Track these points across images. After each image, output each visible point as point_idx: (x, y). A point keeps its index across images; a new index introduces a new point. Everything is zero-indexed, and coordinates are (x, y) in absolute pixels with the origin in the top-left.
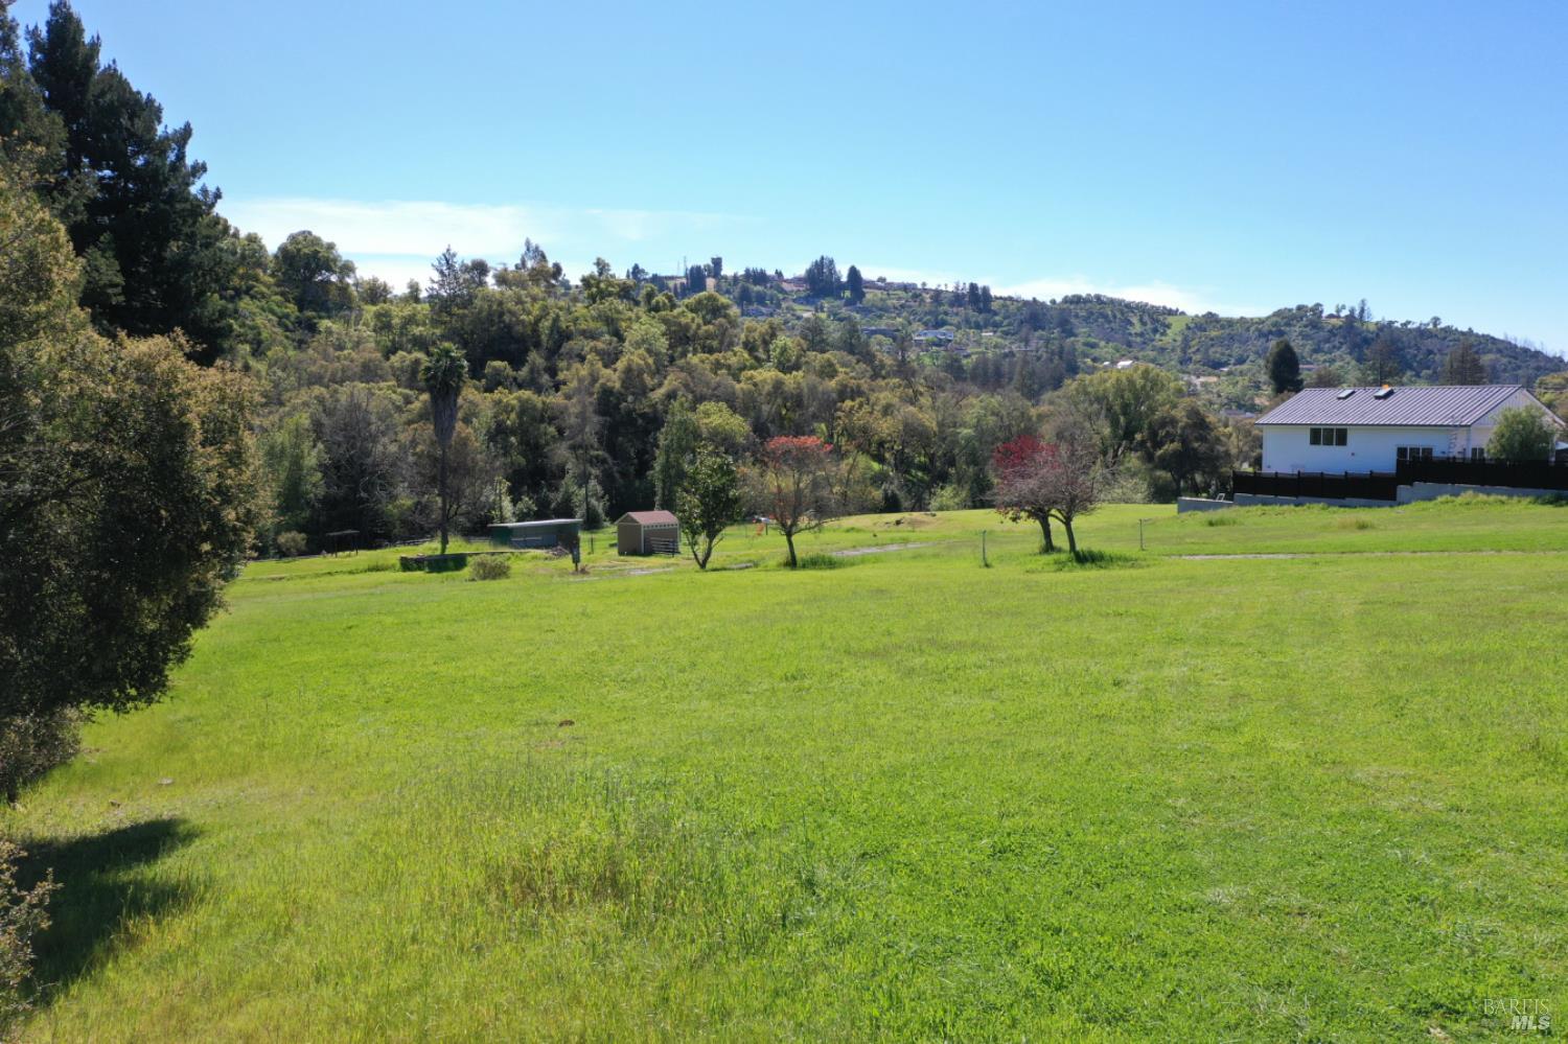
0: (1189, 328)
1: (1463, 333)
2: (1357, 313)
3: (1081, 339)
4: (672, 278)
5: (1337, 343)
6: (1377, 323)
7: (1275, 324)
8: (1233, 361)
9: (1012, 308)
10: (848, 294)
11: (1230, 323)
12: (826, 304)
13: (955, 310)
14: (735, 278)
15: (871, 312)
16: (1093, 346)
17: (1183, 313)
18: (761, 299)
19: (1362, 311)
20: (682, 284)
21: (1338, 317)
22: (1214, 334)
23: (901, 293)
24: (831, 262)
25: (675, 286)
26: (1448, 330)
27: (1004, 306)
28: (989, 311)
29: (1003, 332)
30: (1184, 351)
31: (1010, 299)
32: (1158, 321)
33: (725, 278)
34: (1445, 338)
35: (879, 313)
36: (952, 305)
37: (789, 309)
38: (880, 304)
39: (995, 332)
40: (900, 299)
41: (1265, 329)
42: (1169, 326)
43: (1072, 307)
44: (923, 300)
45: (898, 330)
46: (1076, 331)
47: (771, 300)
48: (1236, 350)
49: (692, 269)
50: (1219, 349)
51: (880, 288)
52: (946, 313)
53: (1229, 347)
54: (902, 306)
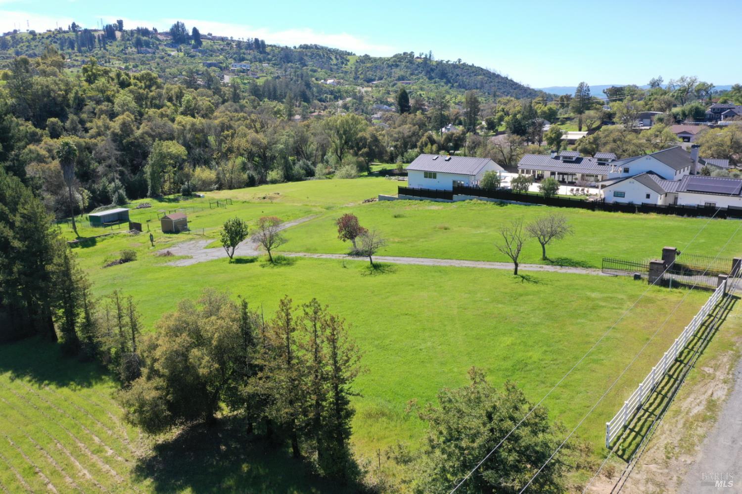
0: (357, 62)
1: (470, 66)
2: (428, 57)
3: (310, 68)
4: (95, 31)
5: (420, 71)
6: (436, 61)
7: (395, 61)
8: (377, 79)
9: (276, 51)
10: (193, 42)
11: (375, 60)
12: (182, 47)
13: (248, 51)
14: (132, 32)
15: (206, 52)
16: (315, 71)
17: (354, 55)
18: (147, 44)
19: (430, 56)
20: (102, 35)
21: (420, 58)
22: (368, 65)
23: (221, 42)
24: (183, 25)
25: (99, 35)
26: (464, 65)
27: (272, 50)
28: (265, 52)
29: (272, 63)
30: (356, 74)
31: (275, 46)
32: (343, 58)
33: (126, 32)
34: (463, 68)
35: (211, 53)
36: (246, 49)
37: (163, 50)
38: (210, 48)
39: (269, 64)
40: (220, 45)
41: (390, 63)
42: (348, 61)
43: (304, 50)
44: (232, 47)
45: (221, 63)
46: (307, 63)
47: (153, 45)
48: (378, 74)
49: (107, 26)
50: (371, 73)
51: (209, 39)
52: (244, 54)
53: (375, 72)
54: (222, 49)
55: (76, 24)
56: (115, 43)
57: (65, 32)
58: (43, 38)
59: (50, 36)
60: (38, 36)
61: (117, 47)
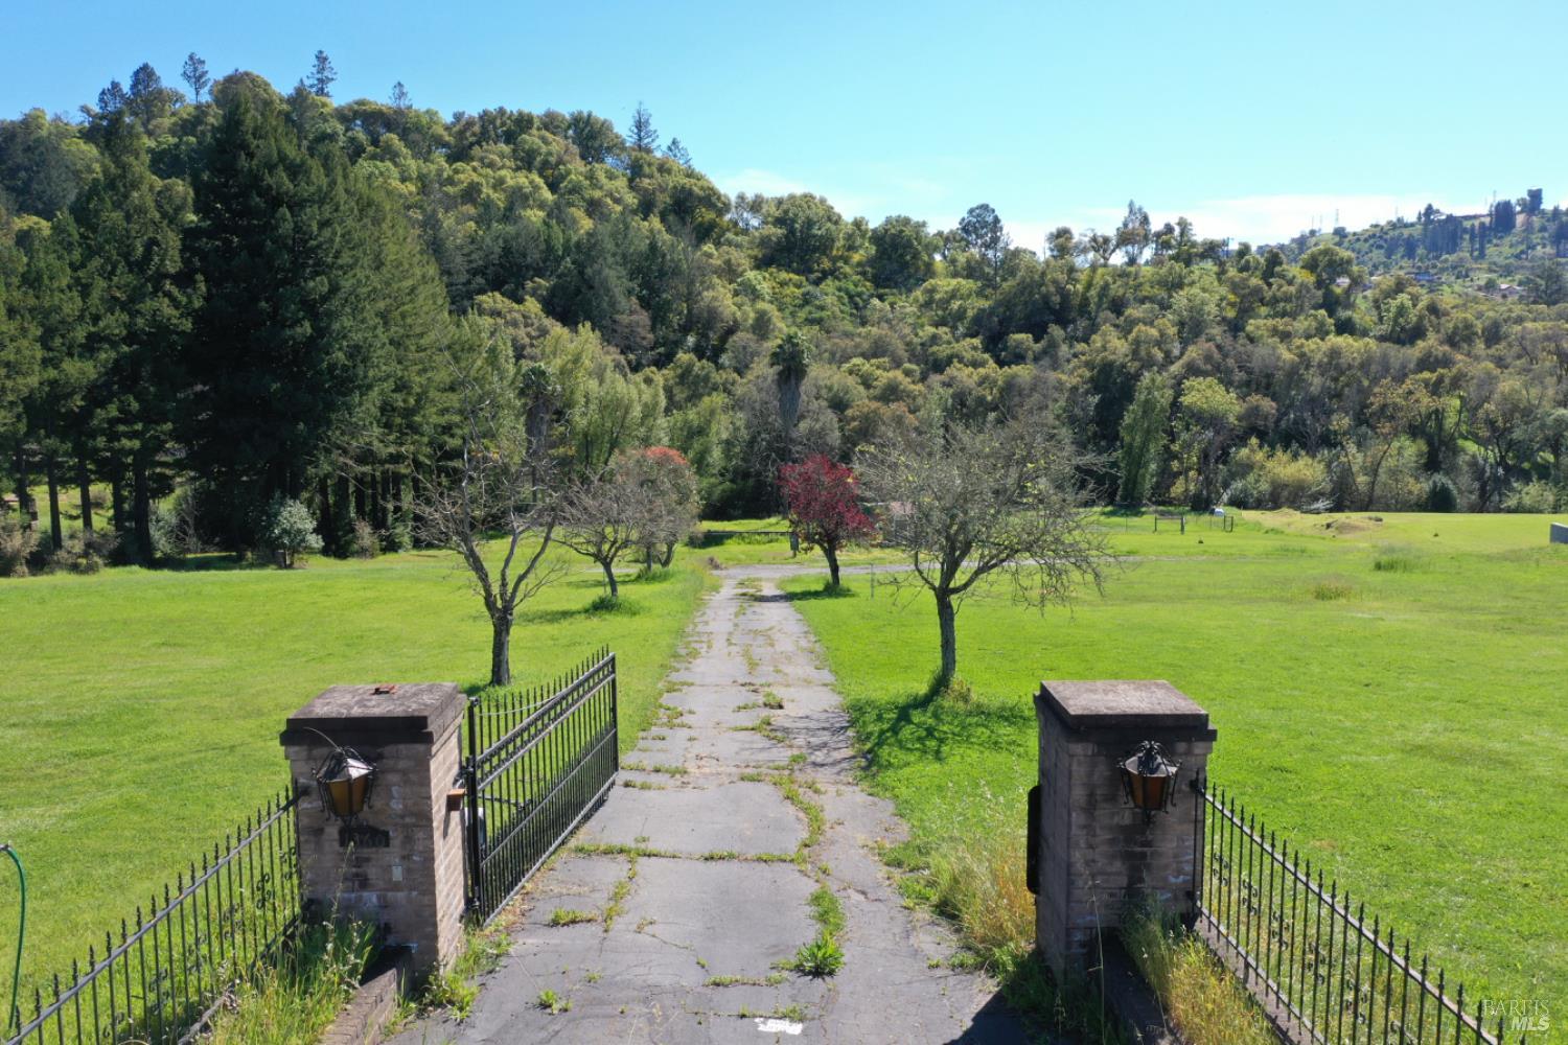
4: (1475, 217)
20: (1484, 224)
25: (1475, 227)
33: (1543, 212)
49: (1499, 204)
55: (1435, 208)
56: (1507, 240)
57: (1406, 226)
58: (1358, 240)
59: (1374, 236)
60: (1350, 237)
61: (1511, 246)
